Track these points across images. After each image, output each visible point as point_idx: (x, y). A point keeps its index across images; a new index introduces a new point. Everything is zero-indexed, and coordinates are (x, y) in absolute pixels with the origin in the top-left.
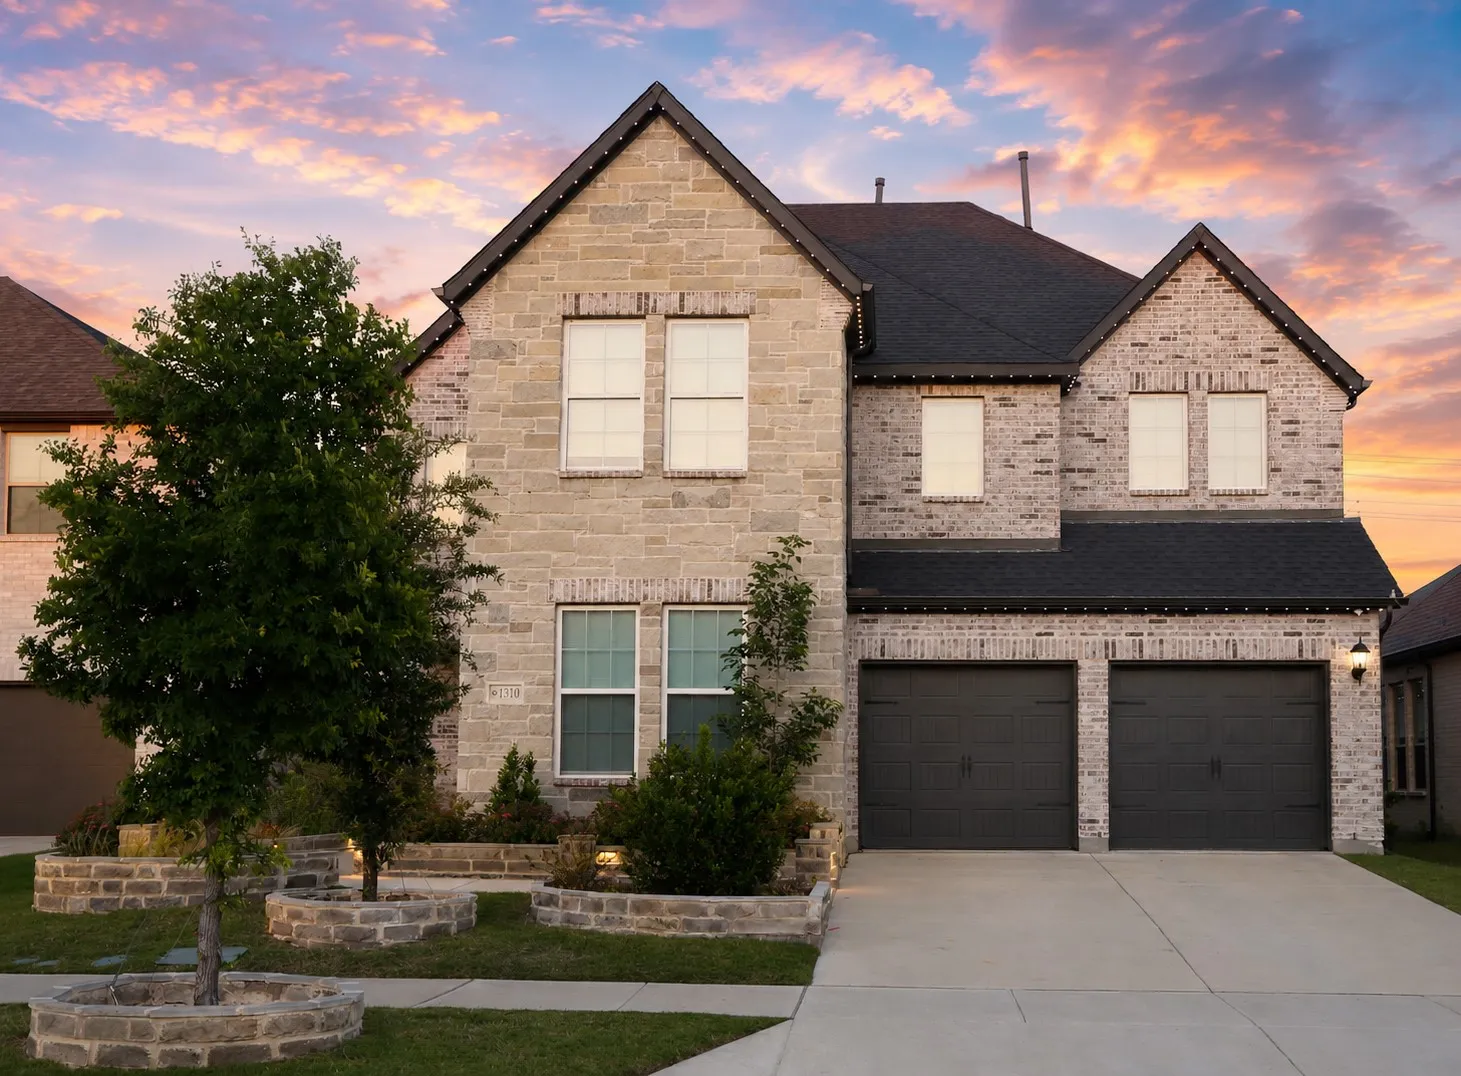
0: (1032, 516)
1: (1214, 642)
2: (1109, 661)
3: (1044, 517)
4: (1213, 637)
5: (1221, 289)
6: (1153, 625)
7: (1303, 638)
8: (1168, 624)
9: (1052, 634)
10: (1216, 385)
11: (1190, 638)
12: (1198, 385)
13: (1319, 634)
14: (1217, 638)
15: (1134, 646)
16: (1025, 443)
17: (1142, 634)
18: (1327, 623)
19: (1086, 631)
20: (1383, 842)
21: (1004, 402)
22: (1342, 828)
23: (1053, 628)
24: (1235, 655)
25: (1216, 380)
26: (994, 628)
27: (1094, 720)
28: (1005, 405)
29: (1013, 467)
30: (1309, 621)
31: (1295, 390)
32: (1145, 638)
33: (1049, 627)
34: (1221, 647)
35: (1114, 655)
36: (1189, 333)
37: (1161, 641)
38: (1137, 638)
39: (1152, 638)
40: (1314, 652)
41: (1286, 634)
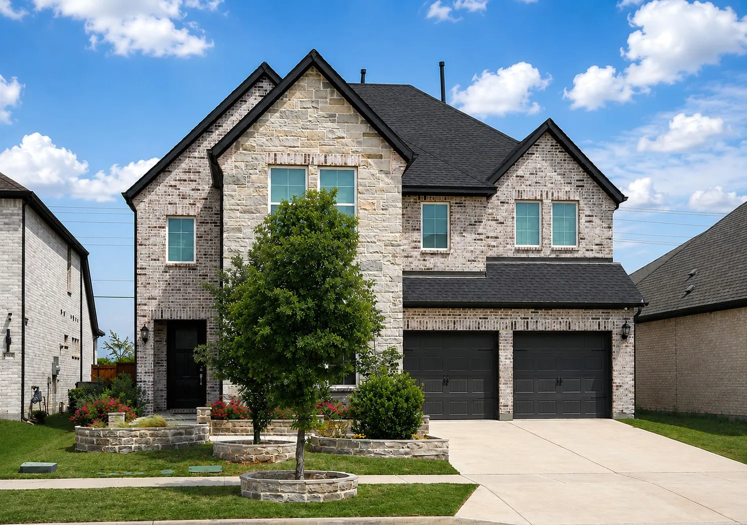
0: (473, 261)
1: (560, 322)
2: (513, 331)
3: (479, 261)
4: (560, 320)
5: (558, 150)
6: (533, 314)
7: (600, 320)
8: (539, 314)
9: (487, 318)
10: (555, 197)
11: (550, 321)
12: (547, 197)
13: (607, 319)
14: (562, 321)
15: (524, 323)
16: (470, 225)
17: (528, 318)
18: (611, 314)
19: (503, 316)
20: (634, 414)
21: (460, 204)
22: (617, 407)
23: (488, 315)
24: (569, 328)
25: (555, 195)
26: (460, 315)
27: (506, 359)
28: (461, 206)
29: (464, 236)
30: (602, 313)
31: (592, 200)
32: (529, 320)
33: (485, 315)
34: (563, 324)
35: (515, 329)
36: (542, 171)
37: (537, 322)
38: (526, 320)
39: (533, 320)
40: (605, 327)
41: (592, 319)
